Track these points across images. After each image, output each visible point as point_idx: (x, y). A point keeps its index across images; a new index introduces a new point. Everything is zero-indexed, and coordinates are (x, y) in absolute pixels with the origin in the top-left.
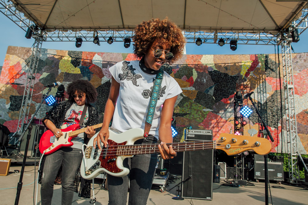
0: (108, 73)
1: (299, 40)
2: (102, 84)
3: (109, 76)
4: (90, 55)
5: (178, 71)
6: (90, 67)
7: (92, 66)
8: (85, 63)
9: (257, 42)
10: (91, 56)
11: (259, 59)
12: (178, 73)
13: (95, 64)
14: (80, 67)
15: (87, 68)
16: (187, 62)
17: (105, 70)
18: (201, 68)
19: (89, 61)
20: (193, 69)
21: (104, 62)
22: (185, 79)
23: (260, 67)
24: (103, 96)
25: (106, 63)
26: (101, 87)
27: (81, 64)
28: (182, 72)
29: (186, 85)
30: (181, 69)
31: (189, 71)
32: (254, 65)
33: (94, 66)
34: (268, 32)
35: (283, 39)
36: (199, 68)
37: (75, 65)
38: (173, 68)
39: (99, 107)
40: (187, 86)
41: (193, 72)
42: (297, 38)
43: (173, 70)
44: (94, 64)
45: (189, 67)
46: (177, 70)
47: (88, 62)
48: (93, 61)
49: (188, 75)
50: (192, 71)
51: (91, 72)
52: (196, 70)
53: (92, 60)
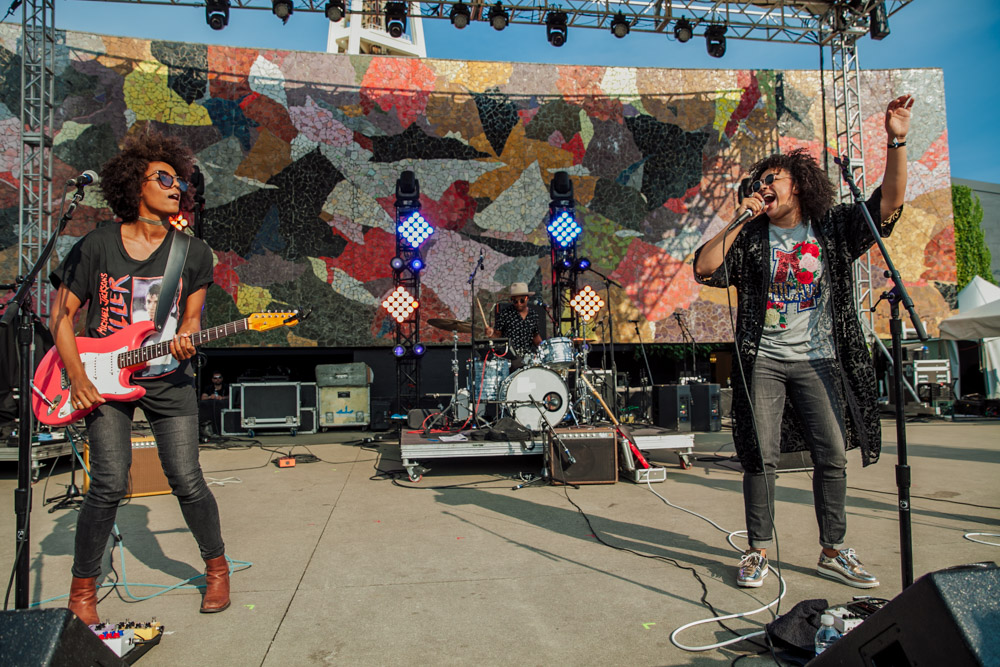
0: (311, 124)
1: (889, 33)
2: (295, 160)
3: (315, 134)
4: (238, 59)
5: (536, 118)
6: (245, 102)
7: (250, 97)
8: (221, 87)
9: (771, 35)
10: (242, 64)
11: (759, 82)
12: (537, 124)
13: (259, 91)
14: (208, 101)
15: (232, 105)
16: (559, 88)
17: (298, 112)
18: (602, 107)
19: (235, 80)
20: (579, 112)
21: (291, 86)
22: (558, 141)
23: (764, 108)
24: (303, 200)
25: (298, 89)
26: (294, 172)
27: (208, 89)
28: (549, 119)
29: (564, 161)
30: (545, 111)
31: (570, 116)
32: (749, 101)
33: (259, 98)
34: (802, 5)
35: (841, 27)
36: (598, 109)
37: (185, 94)
38: (521, 108)
39: (292, 238)
40: (567, 163)
41: (582, 119)
42: (886, 28)
43: (521, 114)
44: (255, 93)
45: (568, 105)
46: (532, 112)
47: (234, 84)
48: (250, 80)
49: (565, 128)
50: (577, 118)
51: (249, 120)
52: (588, 114)
53: (247, 77)
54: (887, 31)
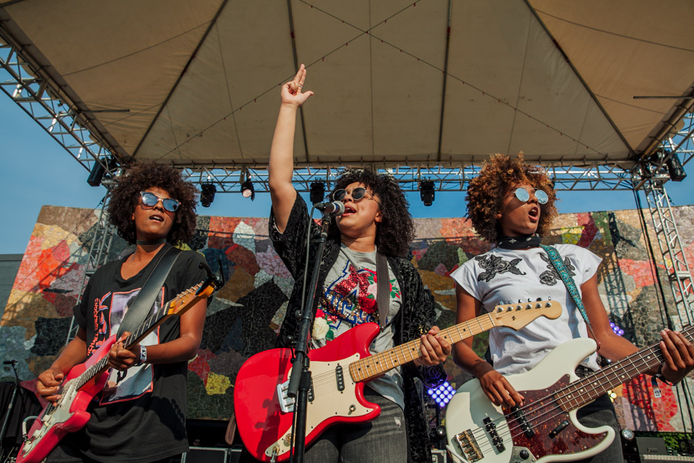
0: (269, 263)
1: (685, 176)
2: (256, 287)
3: (271, 270)
4: (227, 224)
5: (425, 255)
6: (229, 251)
7: (232, 247)
8: (215, 240)
9: (593, 186)
10: (230, 227)
11: (595, 221)
12: (426, 259)
13: (238, 243)
14: (206, 250)
15: (220, 252)
16: (442, 234)
17: (262, 256)
18: (474, 245)
19: (225, 236)
20: (457, 249)
21: (258, 238)
22: (442, 270)
23: (602, 239)
24: (259, 314)
25: (263, 241)
26: (255, 295)
27: (207, 243)
28: (435, 256)
29: (447, 285)
30: (432, 250)
31: (450, 253)
32: (589, 234)
33: (238, 247)
34: (613, 164)
35: (647, 176)
36: (471, 247)
37: (193, 246)
38: (415, 249)
39: (249, 341)
40: (449, 286)
41: (459, 255)
42: (682, 172)
43: (415, 253)
44: (236, 244)
45: (449, 245)
46: (422, 251)
47: (223, 238)
48: (234, 236)
49: (447, 261)
50: (456, 254)
51: (230, 261)
52: (464, 251)
53: (232, 234)
54: (684, 174)
